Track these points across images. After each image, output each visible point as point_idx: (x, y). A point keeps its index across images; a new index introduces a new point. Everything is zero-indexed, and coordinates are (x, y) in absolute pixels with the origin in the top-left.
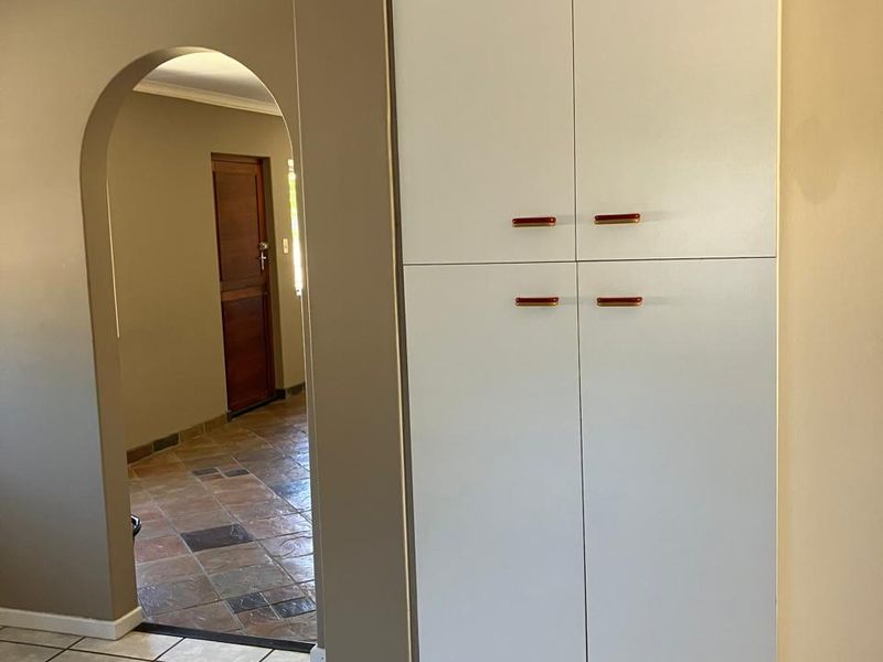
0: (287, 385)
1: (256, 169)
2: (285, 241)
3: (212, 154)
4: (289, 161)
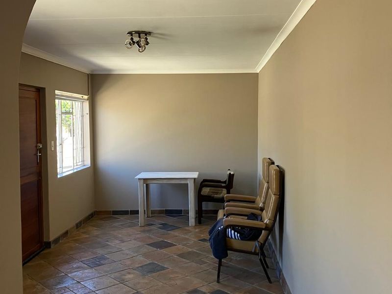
0: (51, 239)
1: (35, 95)
4: (56, 91)
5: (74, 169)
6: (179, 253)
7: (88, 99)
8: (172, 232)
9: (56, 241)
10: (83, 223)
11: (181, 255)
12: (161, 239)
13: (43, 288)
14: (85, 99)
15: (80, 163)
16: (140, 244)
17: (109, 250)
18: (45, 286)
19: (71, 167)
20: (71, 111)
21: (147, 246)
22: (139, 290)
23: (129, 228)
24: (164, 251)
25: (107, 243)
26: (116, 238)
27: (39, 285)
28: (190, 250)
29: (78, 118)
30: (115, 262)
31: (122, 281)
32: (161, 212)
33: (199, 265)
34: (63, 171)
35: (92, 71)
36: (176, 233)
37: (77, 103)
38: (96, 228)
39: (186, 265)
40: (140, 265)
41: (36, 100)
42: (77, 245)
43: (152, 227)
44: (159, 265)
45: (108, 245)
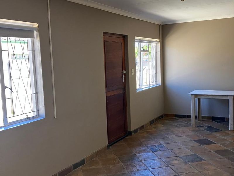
0: (132, 130)
1: (121, 40)
2: (133, 70)
3: (104, 33)
4: (135, 37)
5: (149, 87)
6: (217, 149)
7: (159, 42)
8: (215, 134)
9: (136, 131)
10: (155, 121)
11: (218, 152)
12: (205, 138)
13: (119, 162)
14: (158, 42)
15: (155, 83)
16: (189, 139)
17: (167, 141)
18: (121, 161)
19: (148, 85)
20: (148, 50)
21: (193, 142)
22: (179, 174)
23: (184, 128)
24: (205, 147)
25: (167, 136)
26: (173, 133)
27: (118, 159)
28: (226, 148)
29: (153, 54)
30: (169, 150)
31: (169, 165)
32: (209, 118)
33: (231, 161)
34: (142, 88)
35: (163, 23)
36: (218, 134)
37: (152, 44)
38: (162, 125)
39: (220, 160)
40: (185, 155)
41: (122, 43)
42: (148, 135)
43: (201, 128)
44: (199, 157)
45: (167, 138)
